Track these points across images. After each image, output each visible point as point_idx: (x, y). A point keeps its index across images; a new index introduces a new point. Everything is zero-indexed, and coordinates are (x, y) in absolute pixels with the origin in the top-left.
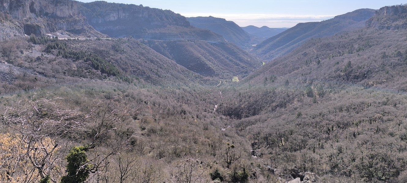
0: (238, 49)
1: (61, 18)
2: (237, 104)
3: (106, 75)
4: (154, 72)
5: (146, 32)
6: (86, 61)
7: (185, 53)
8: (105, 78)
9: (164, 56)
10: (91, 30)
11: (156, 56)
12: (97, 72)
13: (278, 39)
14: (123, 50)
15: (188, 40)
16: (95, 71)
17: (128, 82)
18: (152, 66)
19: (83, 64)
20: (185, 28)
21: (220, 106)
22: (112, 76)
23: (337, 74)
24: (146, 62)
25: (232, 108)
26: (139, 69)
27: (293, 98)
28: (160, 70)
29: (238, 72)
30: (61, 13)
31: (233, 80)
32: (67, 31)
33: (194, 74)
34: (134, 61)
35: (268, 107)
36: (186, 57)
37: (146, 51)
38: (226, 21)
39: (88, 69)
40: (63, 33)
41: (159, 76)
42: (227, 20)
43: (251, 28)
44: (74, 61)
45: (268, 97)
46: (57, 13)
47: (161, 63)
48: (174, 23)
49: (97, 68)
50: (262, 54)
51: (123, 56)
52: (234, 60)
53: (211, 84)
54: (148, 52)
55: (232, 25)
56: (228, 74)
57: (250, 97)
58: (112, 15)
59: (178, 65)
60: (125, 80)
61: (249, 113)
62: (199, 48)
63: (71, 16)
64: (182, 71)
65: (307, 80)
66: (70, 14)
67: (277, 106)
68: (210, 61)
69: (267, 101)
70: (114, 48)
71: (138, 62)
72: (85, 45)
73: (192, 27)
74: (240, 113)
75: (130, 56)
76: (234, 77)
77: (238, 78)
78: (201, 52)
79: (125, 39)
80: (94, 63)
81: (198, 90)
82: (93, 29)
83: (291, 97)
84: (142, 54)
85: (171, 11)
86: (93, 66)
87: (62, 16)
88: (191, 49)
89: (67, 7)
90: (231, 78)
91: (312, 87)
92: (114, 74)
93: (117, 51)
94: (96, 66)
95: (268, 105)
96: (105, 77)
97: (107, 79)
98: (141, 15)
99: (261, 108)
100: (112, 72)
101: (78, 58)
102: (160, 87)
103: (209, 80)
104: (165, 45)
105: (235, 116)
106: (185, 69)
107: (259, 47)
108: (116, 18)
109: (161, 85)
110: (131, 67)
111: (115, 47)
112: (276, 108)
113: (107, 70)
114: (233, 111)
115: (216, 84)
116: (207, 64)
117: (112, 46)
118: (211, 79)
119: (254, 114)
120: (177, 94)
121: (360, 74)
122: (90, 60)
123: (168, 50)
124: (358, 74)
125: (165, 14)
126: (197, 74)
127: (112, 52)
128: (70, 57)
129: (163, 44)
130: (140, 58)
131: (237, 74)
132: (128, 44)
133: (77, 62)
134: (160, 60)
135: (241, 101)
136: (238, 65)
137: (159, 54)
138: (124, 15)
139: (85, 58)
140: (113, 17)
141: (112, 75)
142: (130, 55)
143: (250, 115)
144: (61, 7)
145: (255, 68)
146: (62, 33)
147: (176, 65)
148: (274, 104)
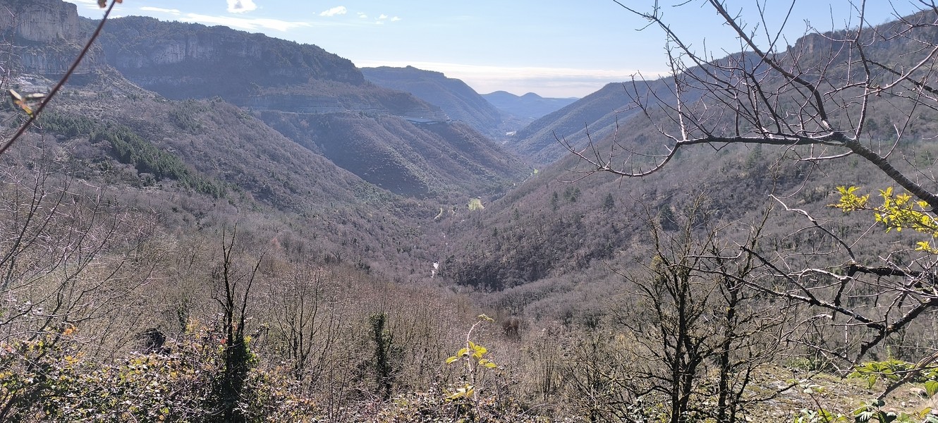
0: (478, 136)
1: (31, 43)
2: (490, 257)
3: (151, 176)
4: (279, 180)
5: (258, 93)
6: (95, 141)
7: (355, 143)
8: (148, 183)
9: (301, 147)
10: (114, 79)
11: (283, 146)
12: (125, 169)
13: (566, 117)
14: (198, 127)
15: (361, 113)
16: (120, 165)
17: (211, 196)
18: (273, 166)
19: (87, 148)
20: (355, 87)
21: (448, 261)
22: (167, 179)
23: (730, 175)
24: (259, 157)
25: (478, 267)
26: (240, 171)
27: (629, 236)
28: (293, 175)
29: (480, 188)
30: (33, 31)
31: (470, 206)
32: (47, 76)
33: (378, 191)
34: (227, 152)
35: (568, 258)
36: (357, 152)
37: (258, 133)
38: (446, 78)
39: (102, 160)
40: (38, 81)
41: (293, 191)
42: (448, 76)
43: (501, 95)
44: (60, 140)
45: (566, 235)
46: (23, 29)
47: (295, 161)
48: (326, 73)
49: (125, 160)
50: (530, 150)
51: (200, 140)
52: (471, 162)
53: (419, 215)
54: (263, 136)
55: (458, 86)
56: (457, 192)
57: (520, 238)
58: (171, 48)
59: (338, 168)
60: (203, 190)
61: (521, 277)
62: (387, 132)
63: (61, 40)
64: (348, 184)
65: (657, 192)
66: (57, 35)
67: (592, 255)
68: (414, 162)
69: (564, 245)
70: (173, 118)
71: (238, 156)
72: (94, 109)
73: (369, 85)
74: (498, 277)
75: (217, 140)
76: (472, 199)
77: (482, 202)
78: (393, 140)
79: (204, 102)
80: (117, 146)
81: (390, 228)
82: (119, 77)
83: (623, 232)
84: (249, 139)
85: (319, 48)
86: (115, 153)
87: (36, 38)
88: (368, 133)
89: (49, 16)
90: (465, 202)
91: (673, 209)
92: (174, 175)
93: (183, 127)
94: (123, 153)
95: (567, 255)
96: (149, 181)
97: (152, 185)
98: (244, 53)
99: (549, 263)
100: (166, 171)
101: (72, 134)
102: (297, 216)
103: (414, 205)
104: (304, 123)
105: (486, 286)
106: (356, 178)
107: (522, 135)
108: (181, 57)
109: (298, 211)
110: (220, 165)
111: (177, 117)
112: (588, 261)
113: (153, 164)
114: (481, 274)
115: (432, 215)
116: (408, 170)
117: (170, 115)
118: (419, 203)
119: (533, 278)
120: (340, 234)
121: (786, 171)
122: (106, 137)
123: (312, 135)
124: (782, 172)
125: (303, 52)
126: (385, 192)
127: (168, 128)
128: (49, 130)
129: (300, 120)
130: (242, 146)
131: (479, 194)
132: (211, 114)
133: (68, 144)
134: (294, 154)
135: (499, 248)
136: (480, 173)
137: (290, 141)
138: (201, 50)
139: (93, 135)
140: (173, 54)
141: (168, 176)
142: (217, 137)
143: (523, 281)
144: (34, 16)
145: (518, 180)
146: (33, 81)
147: (334, 168)
148: (582, 252)
